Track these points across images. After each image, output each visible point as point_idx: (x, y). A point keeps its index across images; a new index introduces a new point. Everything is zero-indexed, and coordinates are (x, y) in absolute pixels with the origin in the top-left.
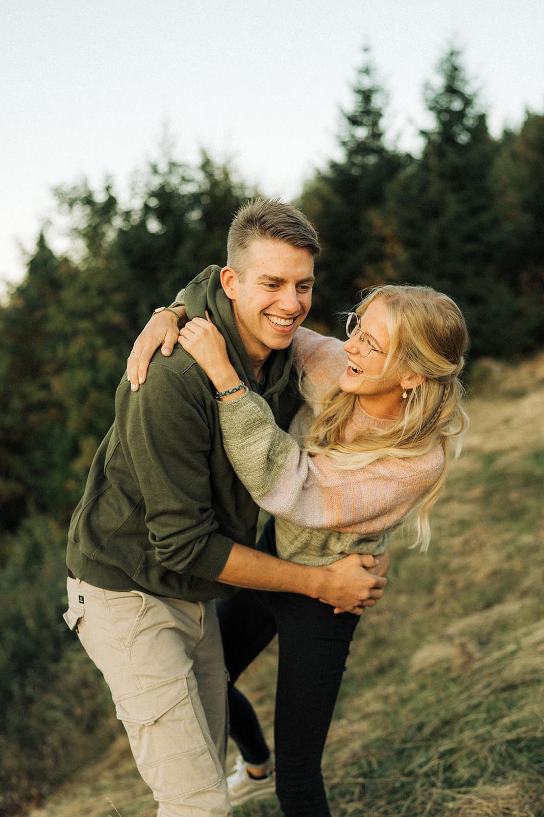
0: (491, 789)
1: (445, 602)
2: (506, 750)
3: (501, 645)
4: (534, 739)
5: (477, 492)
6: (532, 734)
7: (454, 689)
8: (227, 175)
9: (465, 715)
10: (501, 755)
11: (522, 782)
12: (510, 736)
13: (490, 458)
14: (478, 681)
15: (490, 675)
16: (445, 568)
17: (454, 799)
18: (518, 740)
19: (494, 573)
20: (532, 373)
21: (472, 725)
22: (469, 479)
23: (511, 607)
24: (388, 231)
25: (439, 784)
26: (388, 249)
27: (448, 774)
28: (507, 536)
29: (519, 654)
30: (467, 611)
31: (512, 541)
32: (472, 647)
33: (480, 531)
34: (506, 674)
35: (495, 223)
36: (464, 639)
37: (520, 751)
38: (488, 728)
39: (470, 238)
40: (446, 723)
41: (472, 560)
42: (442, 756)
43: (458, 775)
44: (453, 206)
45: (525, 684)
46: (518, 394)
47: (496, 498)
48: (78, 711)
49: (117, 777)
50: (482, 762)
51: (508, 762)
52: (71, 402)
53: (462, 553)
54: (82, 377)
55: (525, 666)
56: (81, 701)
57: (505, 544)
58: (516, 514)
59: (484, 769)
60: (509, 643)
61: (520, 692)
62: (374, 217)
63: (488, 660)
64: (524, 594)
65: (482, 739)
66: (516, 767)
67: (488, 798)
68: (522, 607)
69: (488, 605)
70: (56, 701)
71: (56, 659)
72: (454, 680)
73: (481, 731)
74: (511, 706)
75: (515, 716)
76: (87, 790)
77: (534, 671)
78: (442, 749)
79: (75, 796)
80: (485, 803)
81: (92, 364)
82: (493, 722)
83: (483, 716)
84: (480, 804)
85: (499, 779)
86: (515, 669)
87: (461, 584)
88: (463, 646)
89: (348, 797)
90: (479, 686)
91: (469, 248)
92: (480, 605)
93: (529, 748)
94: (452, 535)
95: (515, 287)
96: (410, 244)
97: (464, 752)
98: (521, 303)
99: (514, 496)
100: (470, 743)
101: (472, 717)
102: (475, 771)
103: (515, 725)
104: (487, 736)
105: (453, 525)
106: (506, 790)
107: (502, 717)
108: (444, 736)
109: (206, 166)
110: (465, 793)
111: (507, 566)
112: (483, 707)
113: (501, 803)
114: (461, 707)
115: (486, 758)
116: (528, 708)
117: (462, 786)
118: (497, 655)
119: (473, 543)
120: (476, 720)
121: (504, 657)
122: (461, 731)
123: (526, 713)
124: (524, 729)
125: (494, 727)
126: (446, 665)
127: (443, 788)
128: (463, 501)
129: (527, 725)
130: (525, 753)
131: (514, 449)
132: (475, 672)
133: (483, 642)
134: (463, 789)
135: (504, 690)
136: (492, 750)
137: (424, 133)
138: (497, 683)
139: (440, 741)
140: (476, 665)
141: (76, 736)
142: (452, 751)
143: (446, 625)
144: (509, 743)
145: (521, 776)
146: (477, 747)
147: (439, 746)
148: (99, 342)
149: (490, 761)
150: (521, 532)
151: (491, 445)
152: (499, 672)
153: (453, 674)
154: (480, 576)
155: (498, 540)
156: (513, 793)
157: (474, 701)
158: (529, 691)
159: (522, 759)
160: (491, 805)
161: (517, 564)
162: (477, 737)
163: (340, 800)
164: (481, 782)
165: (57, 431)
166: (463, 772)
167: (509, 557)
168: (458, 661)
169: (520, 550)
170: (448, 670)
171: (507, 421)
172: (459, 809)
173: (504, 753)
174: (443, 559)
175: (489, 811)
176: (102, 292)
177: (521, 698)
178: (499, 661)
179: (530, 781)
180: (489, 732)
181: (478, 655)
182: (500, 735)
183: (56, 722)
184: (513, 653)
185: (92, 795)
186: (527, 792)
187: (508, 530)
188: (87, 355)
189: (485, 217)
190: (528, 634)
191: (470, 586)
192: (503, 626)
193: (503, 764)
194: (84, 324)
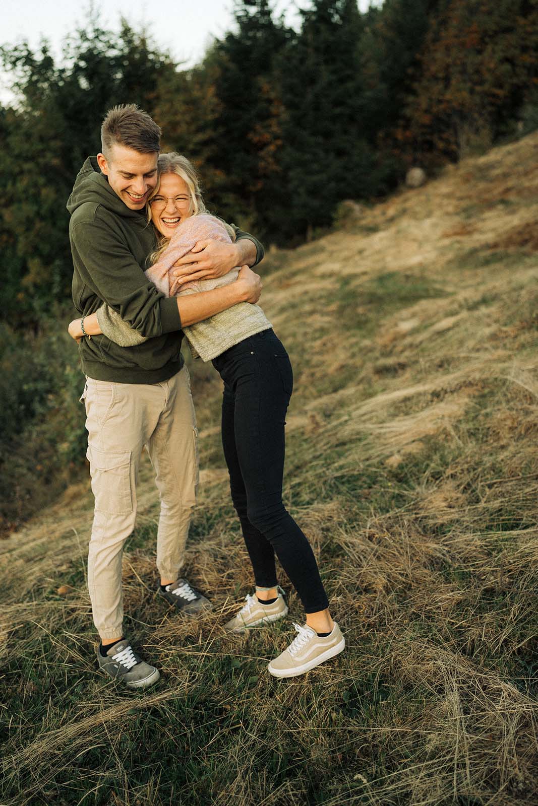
0: (320, 506)
1: (306, 387)
2: (334, 483)
3: (339, 417)
4: (352, 476)
5: (333, 307)
6: (352, 473)
7: (305, 446)
8: (143, 41)
9: (311, 462)
10: (330, 486)
11: (342, 501)
12: (338, 474)
13: (346, 280)
14: (322, 440)
15: (329, 436)
16: (308, 362)
17: (298, 513)
18: (342, 477)
19: (342, 367)
20: (384, 213)
21: (313, 468)
22: (330, 297)
23: (350, 391)
24: (273, 95)
25: (289, 504)
26: (273, 110)
27: (296, 499)
28: (353, 340)
29: (350, 422)
30: (321, 393)
31: (357, 343)
32: (319, 418)
33: (334, 336)
34: (339, 435)
35: (358, 90)
36: (314, 413)
37: (343, 483)
38: (324, 469)
39: (338, 103)
40: (298, 468)
41: (327, 358)
42: (292, 487)
43: (302, 499)
44: (325, 75)
45: (351, 441)
46: (372, 230)
47: (348, 311)
48: (39, 468)
49: (72, 510)
50: (318, 490)
51: (335, 490)
52: (19, 230)
53: (321, 353)
54: (28, 209)
55: (353, 430)
56: (40, 461)
57: (352, 346)
58: (360, 324)
59: (318, 495)
60: (344, 415)
61: (347, 447)
62: (262, 82)
63: (329, 426)
64: (361, 381)
65: (319, 476)
66: (339, 493)
67: (318, 511)
68: (357, 391)
69: (335, 390)
70: (21, 461)
71: (19, 431)
72: (305, 440)
73: (319, 471)
74: (340, 455)
75: (342, 462)
76: (51, 520)
77: (358, 433)
78: (293, 483)
79: (42, 524)
80: (317, 514)
81: (36, 199)
82: (328, 466)
83: (322, 462)
84: (314, 515)
85: (328, 500)
86: (346, 432)
87: (318, 375)
88: (313, 417)
89: (231, 514)
90: (322, 444)
91: (338, 110)
92: (330, 390)
93: (349, 482)
94: (314, 339)
95: (373, 143)
96: (290, 106)
97: (307, 485)
98: (377, 155)
99: (360, 310)
100: (311, 479)
101: (314, 463)
102: (312, 496)
103: (341, 467)
104: (322, 474)
105: (316, 331)
106: (331, 506)
107: (334, 463)
108: (295, 476)
109: (126, 33)
110: (305, 509)
111: (351, 362)
112: (323, 457)
113: (326, 513)
114: (308, 457)
115: (321, 489)
116: (351, 457)
117: (304, 505)
118: (335, 423)
119: (329, 345)
120: (317, 465)
121: (341, 424)
122: (307, 471)
123: (350, 459)
124: (347, 470)
125: (328, 469)
126: (301, 430)
127: (292, 506)
128: (323, 314)
129: (349, 467)
130: (347, 485)
131: (365, 273)
132: (319, 435)
133: (327, 415)
134: (305, 507)
135: (337, 446)
136: (325, 483)
137: (302, 12)
138: (334, 441)
139: (293, 479)
140: (321, 430)
141: (38, 486)
142: (299, 484)
143: (304, 404)
144: (336, 478)
145: (341, 498)
146: (316, 481)
147: (292, 481)
148: (42, 180)
149: (323, 490)
150: (364, 337)
151: (348, 270)
152: (336, 434)
153: (305, 437)
154: (331, 370)
155: (346, 343)
156: (335, 508)
157: (318, 453)
158: (353, 445)
159: (344, 488)
160: (320, 515)
161: (358, 361)
162: (316, 475)
163: (226, 516)
164: (316, 502)
165: (9, 253)
166: (305, 497)
167: (353, 355)
168: (310, 427)
169: (361, 350)
170: (303, 433)
171: (361, 252)
172: (301, 518)
173: (333, 485)
174: (307, 357)
175: (319, 518)
176: (42, 139)
177: (348, 450)
178: (336, 427)
179: (347, 500)
180: (324, 472)
181: (323, 423)
182: (331, 473)
183: (23, 475)
184: (346, 421)
185: (53, 523)
186: (344, 507)
187: (354, 336)
188: (32, 191)
189: (350, 85)
190: (358, 408)
191: (325, 376)
192: (342, 404)
193: (331, 491)
194: (27, 166)
